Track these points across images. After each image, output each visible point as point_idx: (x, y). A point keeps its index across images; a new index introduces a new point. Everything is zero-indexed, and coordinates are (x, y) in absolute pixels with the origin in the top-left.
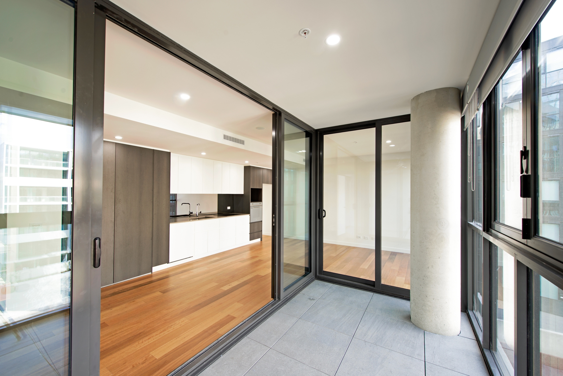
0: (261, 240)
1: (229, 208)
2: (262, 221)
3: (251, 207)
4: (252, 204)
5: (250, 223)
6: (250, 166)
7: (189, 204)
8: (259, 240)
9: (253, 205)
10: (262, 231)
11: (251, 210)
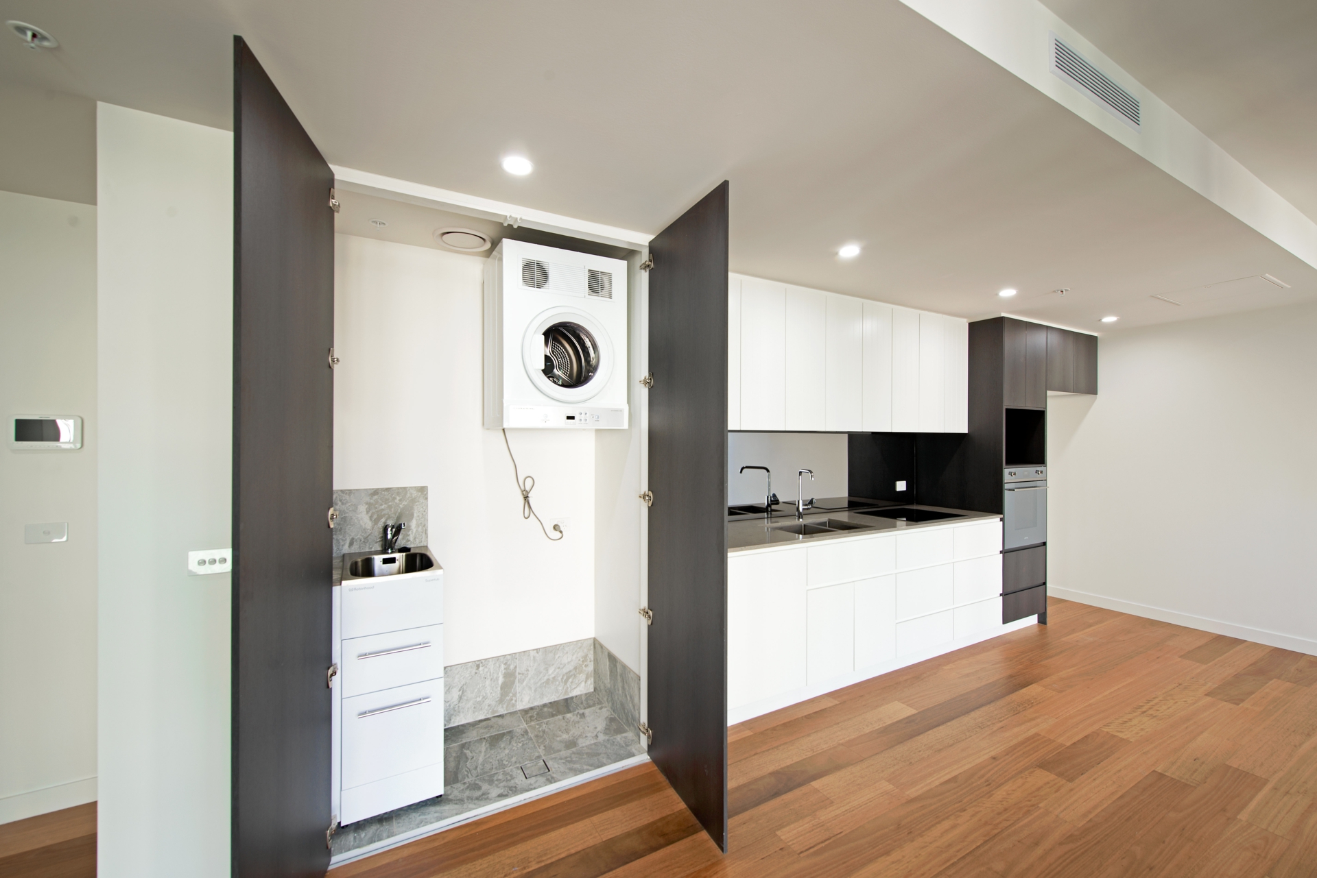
0: (1042, 620)
1: (901, 486)
2: (1045, 544)
3: (1006, 486)
4: (1012, 475)
5: (1004, 552)
6: (1002, 319)
7: (768, 471)
8: (1033, 620)
9: (1013, 479)
10: (1045, 583)
11: (1007, 496)
